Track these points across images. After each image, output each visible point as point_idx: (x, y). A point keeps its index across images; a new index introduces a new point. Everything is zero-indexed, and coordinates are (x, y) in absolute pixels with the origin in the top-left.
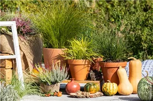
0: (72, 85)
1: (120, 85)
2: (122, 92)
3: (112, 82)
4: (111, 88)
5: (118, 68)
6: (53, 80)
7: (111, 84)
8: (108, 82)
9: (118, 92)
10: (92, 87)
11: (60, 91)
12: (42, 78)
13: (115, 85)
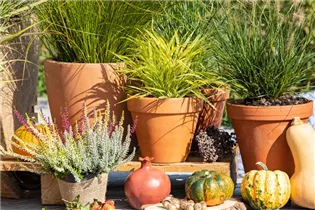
0: (147, 178)
1: (298, 179)
2: (304, 199)
3: (272, 168)
4: (272, 189)
5: (290, 123)
7: (272, 174)
8: (258, 168)
9: (290, 200)
10: (213, 185)
11: (108, 196)
13: (282, 176)
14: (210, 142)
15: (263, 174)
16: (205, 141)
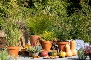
0: (44, 53)
1: (67, 53)
2: (68, 56)
3: (63, 51)
4: (63, 54)
5: (66, 45)
6: (35, 51)
7: (63, 52)
8: (61, 51)
10: (54, 54)
11: (39, 55)
12: (31, 50)
13: (65, 52)
14: (54, 47)
15: (62, 52)
16: (53, 47)
